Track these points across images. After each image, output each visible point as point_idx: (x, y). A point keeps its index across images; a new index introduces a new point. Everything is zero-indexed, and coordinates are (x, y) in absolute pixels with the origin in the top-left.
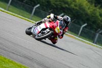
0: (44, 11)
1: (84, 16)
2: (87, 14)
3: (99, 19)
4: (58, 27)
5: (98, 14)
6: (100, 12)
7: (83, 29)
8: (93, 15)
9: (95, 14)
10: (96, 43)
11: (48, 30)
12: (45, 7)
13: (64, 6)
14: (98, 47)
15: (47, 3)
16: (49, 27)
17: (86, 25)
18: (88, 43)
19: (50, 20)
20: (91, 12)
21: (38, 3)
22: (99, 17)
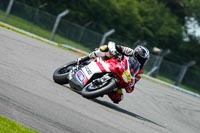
0: (31, 5)
1: (109, 14)
2: (114, 12)
3: (138, 20)
4: (128, 71)
5: (136, 11)
6: (139, 8)
8: (127, 13)
9: (130, 11)
11: (107, 77)
16: (108, 70)
17: (112, 31)
19: (108, 54)
20: (122, 6)
22: (139, 17)
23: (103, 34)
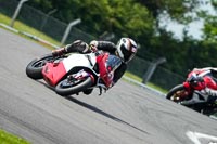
17: (78, 21)
22: (108, 7)
23: (68, 23)
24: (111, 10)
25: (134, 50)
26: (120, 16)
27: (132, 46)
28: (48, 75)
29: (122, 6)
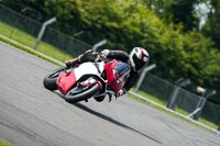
3: (181, 56)
5: (180, 45)
7: (147, 75)
10: (173, 108)
12: (67, 25)
13: (108, 24)
14: (177, 116)
15: (72, 17)
18: (155, 107)
21: (52, 16)
22: (183, 52)
24: (186, 55)
25: (145, 59)
26: (196, 61)
27: (143, 55)
28: (60, 85)
29: (198, 51)
